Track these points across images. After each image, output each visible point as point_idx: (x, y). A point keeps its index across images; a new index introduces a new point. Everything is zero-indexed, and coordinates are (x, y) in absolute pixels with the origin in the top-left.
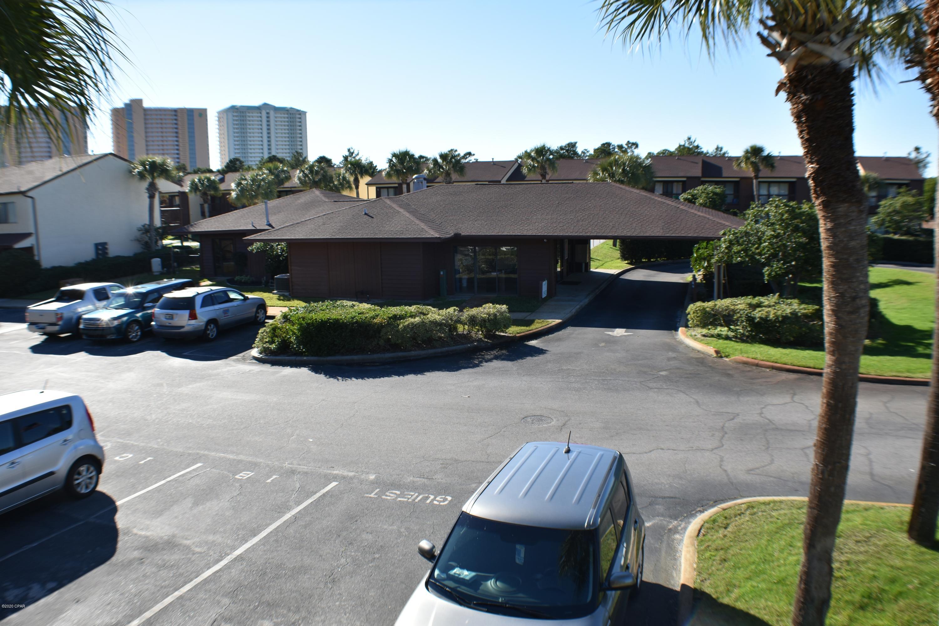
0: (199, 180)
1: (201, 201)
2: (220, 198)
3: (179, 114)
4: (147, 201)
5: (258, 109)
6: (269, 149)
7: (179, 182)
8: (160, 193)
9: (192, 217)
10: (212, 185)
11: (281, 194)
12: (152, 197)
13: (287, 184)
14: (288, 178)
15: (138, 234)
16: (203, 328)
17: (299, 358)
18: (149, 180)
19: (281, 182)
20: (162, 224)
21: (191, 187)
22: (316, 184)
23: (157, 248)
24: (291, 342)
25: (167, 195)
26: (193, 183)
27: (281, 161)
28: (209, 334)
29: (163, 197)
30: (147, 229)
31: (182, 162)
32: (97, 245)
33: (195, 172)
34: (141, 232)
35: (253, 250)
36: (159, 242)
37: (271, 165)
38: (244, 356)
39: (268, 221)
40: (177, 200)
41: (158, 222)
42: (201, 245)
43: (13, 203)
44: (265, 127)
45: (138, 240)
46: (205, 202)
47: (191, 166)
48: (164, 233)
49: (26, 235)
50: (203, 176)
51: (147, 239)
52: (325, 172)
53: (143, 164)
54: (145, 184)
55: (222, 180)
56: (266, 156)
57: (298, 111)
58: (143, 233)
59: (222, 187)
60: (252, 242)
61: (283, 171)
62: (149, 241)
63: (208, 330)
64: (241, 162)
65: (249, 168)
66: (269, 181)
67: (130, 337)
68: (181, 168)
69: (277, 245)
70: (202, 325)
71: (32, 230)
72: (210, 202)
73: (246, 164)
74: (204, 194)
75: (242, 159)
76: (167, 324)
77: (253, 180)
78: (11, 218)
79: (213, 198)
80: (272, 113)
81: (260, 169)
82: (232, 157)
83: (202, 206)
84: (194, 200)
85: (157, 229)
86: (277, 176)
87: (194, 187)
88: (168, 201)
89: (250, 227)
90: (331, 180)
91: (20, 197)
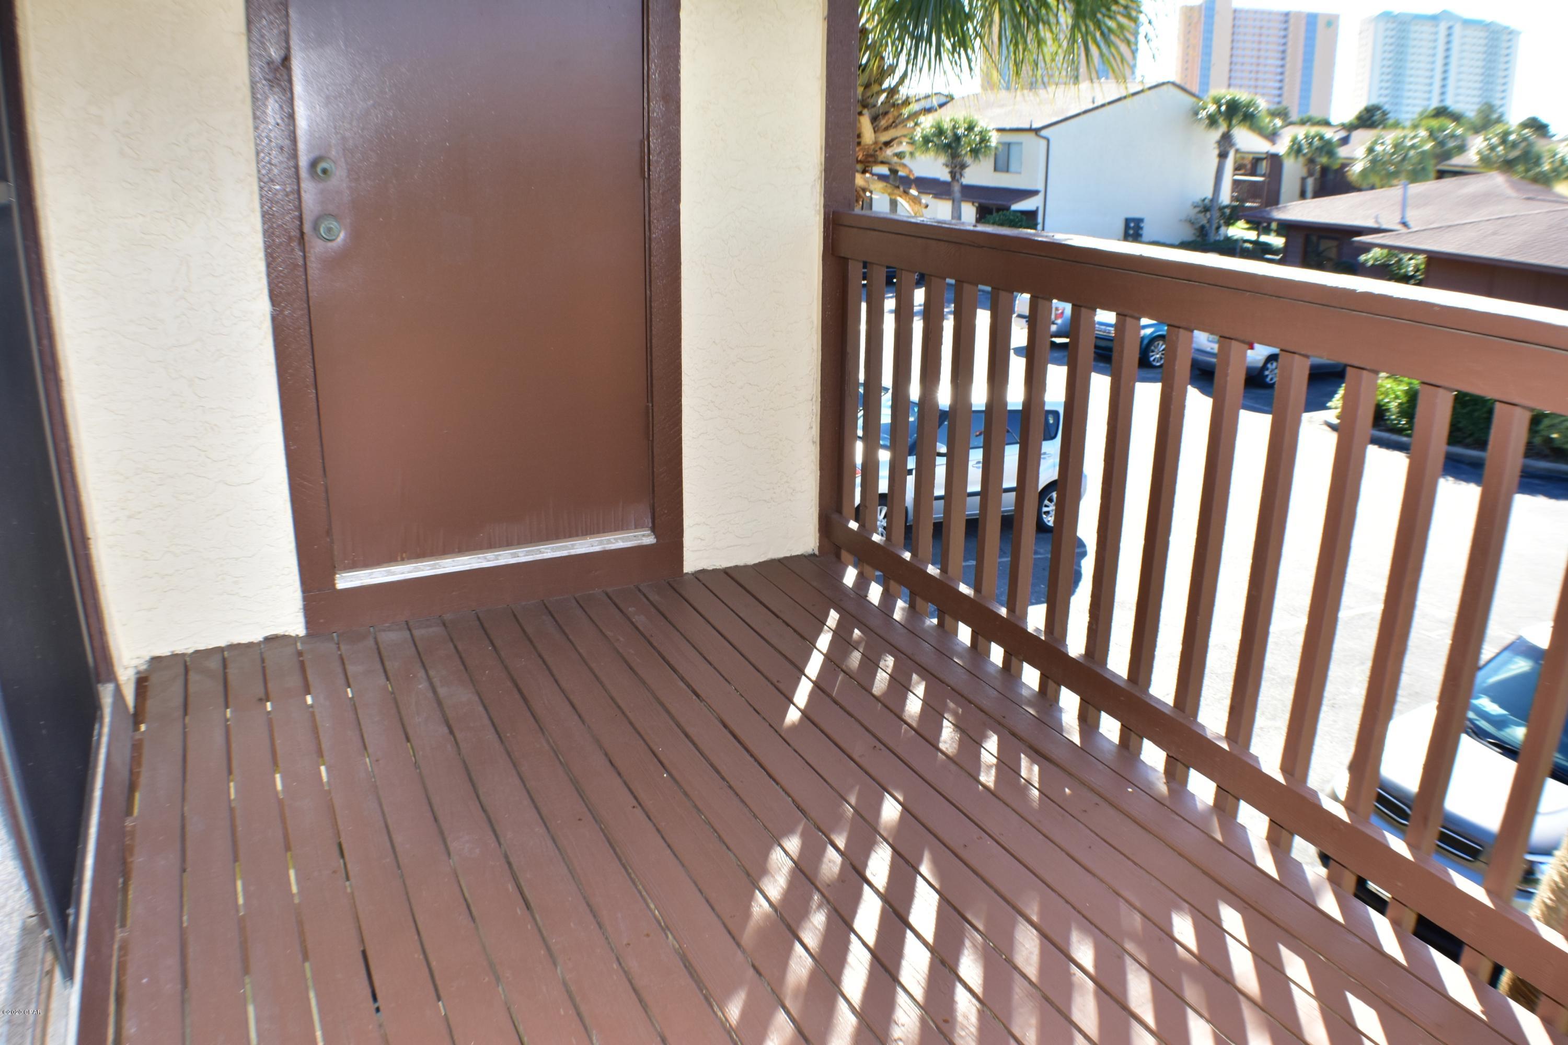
0: (1306, 137)
1: (1304, 172)
2: (1337, 171)
3: (1292, 21)
4: (1215, 161)
5: (1434, 19)
6: (1443, 93)
7: (1272, 136)
8: (1237, 151)
9: (1283, 196)
10: (1327, 148)
11: (1441, 174)
12: (1223, 156)
13: (1457, 161)
14: (1461, 149)
15: (1193, 212)
16: (1260, 364)
17: (1395, 437)
18: (1223, 128)
19: (1447, 155)
20: (1232, 201)
21: (1291, 148)
22: (1508, 165)
23: (1218, 238)
24: (1388, 410)
25: (1251, 156)
26: (1294, 140)
27: (1456, 118)
28: (1267, 376)
29: (1243, 158)
30: (1206, 207)
31: (1285, 103)
32: (1127, 221)
33: (1303, 122)
34: (1197, 210)
35: (1366, 261)
36: (1223, 230)
37: (1435, 123)
38: (1311, 417)
39: (1403, 218)
40: (1264, 166)
41: (1226, 197)
42: (1286, 243)
43: (1020, 144)
44: (1440, 53)
45: (1191, 222)
46: (1310, 174)
47: (1299, 112)
48: (1232, 216)
49: (1033, 193)
50: (1313, 130)
51: (1204, 222)
52: (1530, 145)
53: (1217, 102)
54: (1216, 134)
55: (1345, 141)
56: (1435, 104)
57: (1506, 28)
58: (1200, 212)
59: (1343, 152)
60: (1367, 248)
61: (1453, 136)
62: (1207, 225)
63: (1267, 369)
64: (1385, 114)
65: (1396, 125)
66: (1423, 153)
67: (1152, 359)
68: (1282, 113)
69: (1410, 259)
70: (1260, 360)
71: (1040, 186)
72: (1317, 175)
73: (1391, 119)
74: (1311, 161)
75: (1386, 107)
76: (1208, 349)
77: (1397, 146)
78: (1013, 166)
79: (1325, 170)
80: (1458, 30)
81: (1415, 127)
82: (1374, 101)
83: (1304, 180)
84: (1293, 170)
85: (1222, 209)
86: (1441, 143)
87: (1296, 149)
88: (1249, 166)
89: (1370, 223)
90: (1537, 161)
91: (1032, 135)
